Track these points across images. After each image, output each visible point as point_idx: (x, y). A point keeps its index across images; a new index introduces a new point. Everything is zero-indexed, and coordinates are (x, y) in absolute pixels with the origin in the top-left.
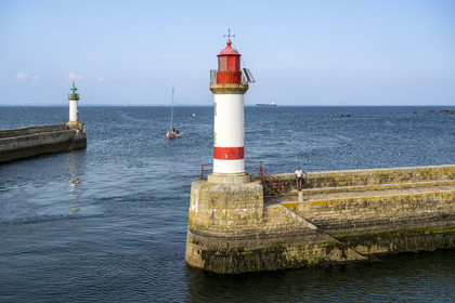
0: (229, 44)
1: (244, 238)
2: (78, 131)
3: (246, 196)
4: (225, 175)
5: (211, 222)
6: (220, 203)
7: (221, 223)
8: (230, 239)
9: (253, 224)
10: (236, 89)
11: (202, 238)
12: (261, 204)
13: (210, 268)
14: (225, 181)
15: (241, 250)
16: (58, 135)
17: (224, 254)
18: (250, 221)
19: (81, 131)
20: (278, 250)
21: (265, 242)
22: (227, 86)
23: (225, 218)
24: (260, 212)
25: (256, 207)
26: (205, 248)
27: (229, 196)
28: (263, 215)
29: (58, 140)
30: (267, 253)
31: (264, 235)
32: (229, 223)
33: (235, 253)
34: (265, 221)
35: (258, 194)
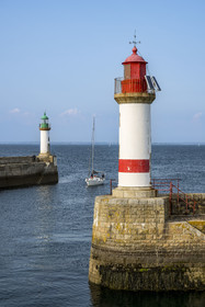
0: (135, 51)
1: (141, 254)
2: (48, 164)
3: (145, 210)
4: (127, 189)
5: (108, 235)
6: (118, 216)
7: (118, 237)
8: (127, 253)
9: (151, 240)
10: (138, 98)
11: (100, 253)
12: (162, 220)
13: (106, 283)
14: (126, 195)
15: (138, 267)
16: (26, 167)
17: (120, 269)
18: (149, 237)
19: (52, 164)
20: (180, 270)
21: (165, 260)
22: (129, 95)
23: (122, 232)
24: (161, 227)
25: (157, 222)
26: (103, 263)
27: (127, 209)
28: (164, 231)
29: (25, 172)
30: (167, 272)
31: (164, 253)
32: (126, 237)
33: (132, 269)
34: (166, 238)
35: (159, 209)
